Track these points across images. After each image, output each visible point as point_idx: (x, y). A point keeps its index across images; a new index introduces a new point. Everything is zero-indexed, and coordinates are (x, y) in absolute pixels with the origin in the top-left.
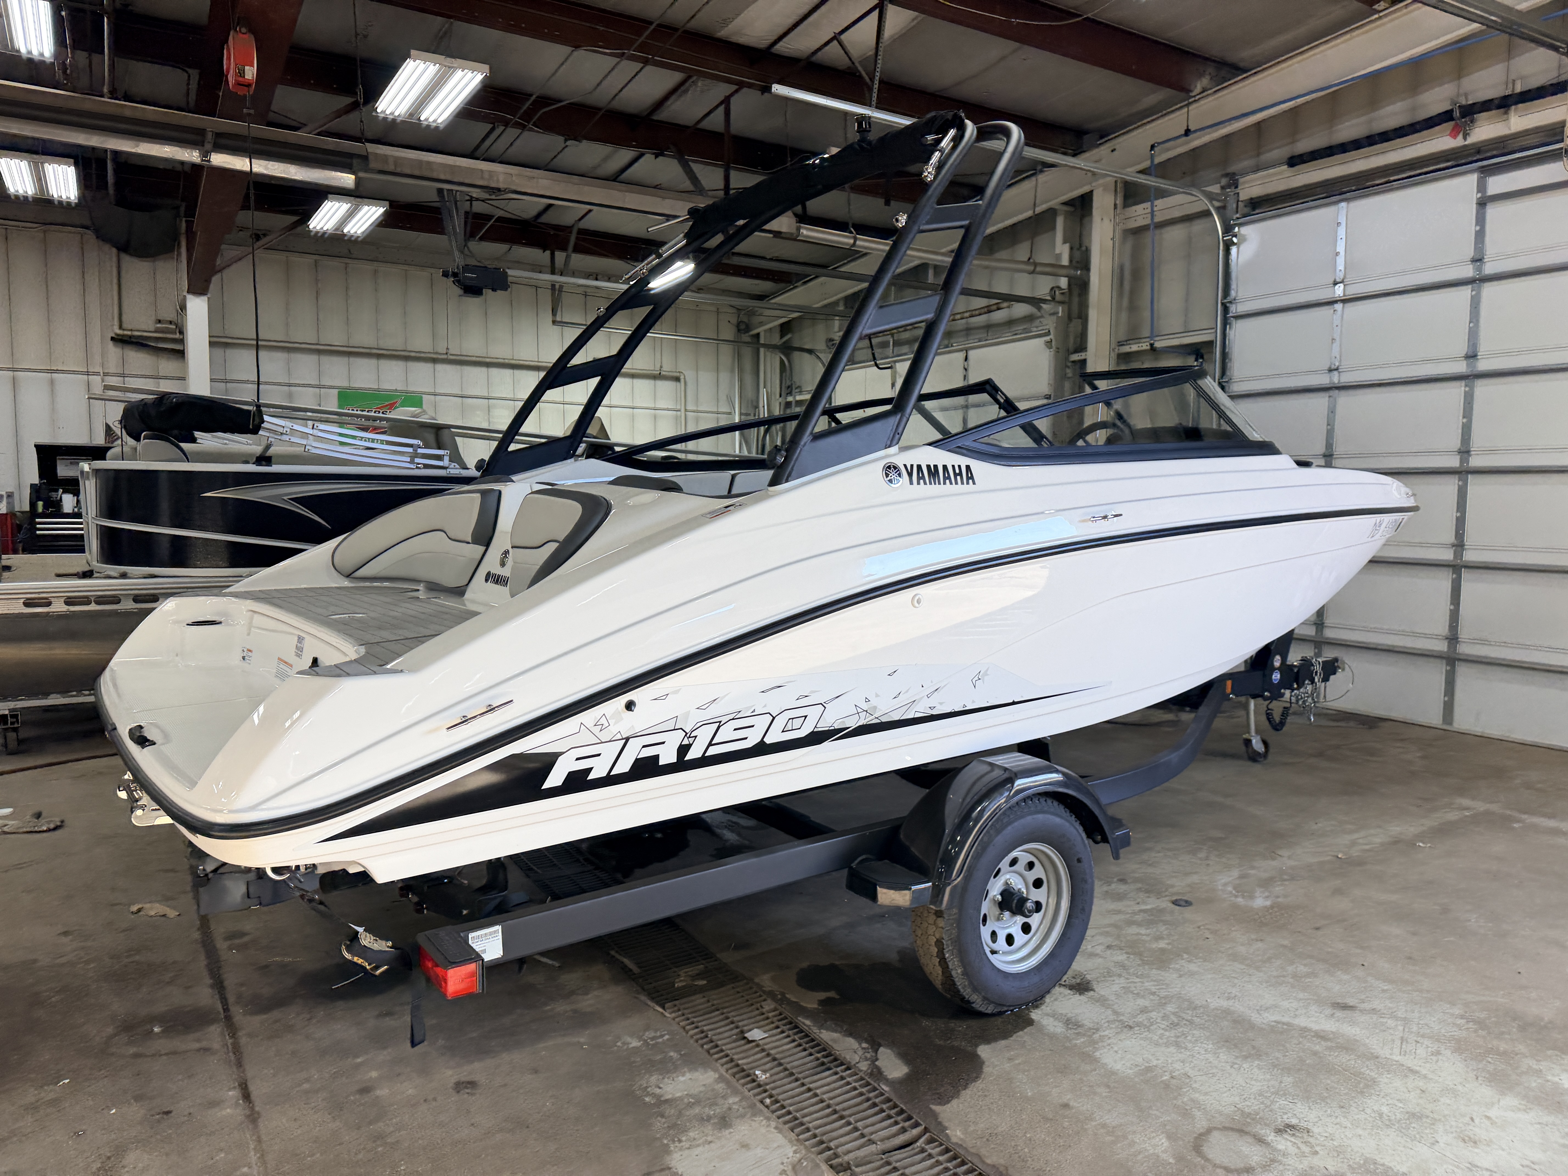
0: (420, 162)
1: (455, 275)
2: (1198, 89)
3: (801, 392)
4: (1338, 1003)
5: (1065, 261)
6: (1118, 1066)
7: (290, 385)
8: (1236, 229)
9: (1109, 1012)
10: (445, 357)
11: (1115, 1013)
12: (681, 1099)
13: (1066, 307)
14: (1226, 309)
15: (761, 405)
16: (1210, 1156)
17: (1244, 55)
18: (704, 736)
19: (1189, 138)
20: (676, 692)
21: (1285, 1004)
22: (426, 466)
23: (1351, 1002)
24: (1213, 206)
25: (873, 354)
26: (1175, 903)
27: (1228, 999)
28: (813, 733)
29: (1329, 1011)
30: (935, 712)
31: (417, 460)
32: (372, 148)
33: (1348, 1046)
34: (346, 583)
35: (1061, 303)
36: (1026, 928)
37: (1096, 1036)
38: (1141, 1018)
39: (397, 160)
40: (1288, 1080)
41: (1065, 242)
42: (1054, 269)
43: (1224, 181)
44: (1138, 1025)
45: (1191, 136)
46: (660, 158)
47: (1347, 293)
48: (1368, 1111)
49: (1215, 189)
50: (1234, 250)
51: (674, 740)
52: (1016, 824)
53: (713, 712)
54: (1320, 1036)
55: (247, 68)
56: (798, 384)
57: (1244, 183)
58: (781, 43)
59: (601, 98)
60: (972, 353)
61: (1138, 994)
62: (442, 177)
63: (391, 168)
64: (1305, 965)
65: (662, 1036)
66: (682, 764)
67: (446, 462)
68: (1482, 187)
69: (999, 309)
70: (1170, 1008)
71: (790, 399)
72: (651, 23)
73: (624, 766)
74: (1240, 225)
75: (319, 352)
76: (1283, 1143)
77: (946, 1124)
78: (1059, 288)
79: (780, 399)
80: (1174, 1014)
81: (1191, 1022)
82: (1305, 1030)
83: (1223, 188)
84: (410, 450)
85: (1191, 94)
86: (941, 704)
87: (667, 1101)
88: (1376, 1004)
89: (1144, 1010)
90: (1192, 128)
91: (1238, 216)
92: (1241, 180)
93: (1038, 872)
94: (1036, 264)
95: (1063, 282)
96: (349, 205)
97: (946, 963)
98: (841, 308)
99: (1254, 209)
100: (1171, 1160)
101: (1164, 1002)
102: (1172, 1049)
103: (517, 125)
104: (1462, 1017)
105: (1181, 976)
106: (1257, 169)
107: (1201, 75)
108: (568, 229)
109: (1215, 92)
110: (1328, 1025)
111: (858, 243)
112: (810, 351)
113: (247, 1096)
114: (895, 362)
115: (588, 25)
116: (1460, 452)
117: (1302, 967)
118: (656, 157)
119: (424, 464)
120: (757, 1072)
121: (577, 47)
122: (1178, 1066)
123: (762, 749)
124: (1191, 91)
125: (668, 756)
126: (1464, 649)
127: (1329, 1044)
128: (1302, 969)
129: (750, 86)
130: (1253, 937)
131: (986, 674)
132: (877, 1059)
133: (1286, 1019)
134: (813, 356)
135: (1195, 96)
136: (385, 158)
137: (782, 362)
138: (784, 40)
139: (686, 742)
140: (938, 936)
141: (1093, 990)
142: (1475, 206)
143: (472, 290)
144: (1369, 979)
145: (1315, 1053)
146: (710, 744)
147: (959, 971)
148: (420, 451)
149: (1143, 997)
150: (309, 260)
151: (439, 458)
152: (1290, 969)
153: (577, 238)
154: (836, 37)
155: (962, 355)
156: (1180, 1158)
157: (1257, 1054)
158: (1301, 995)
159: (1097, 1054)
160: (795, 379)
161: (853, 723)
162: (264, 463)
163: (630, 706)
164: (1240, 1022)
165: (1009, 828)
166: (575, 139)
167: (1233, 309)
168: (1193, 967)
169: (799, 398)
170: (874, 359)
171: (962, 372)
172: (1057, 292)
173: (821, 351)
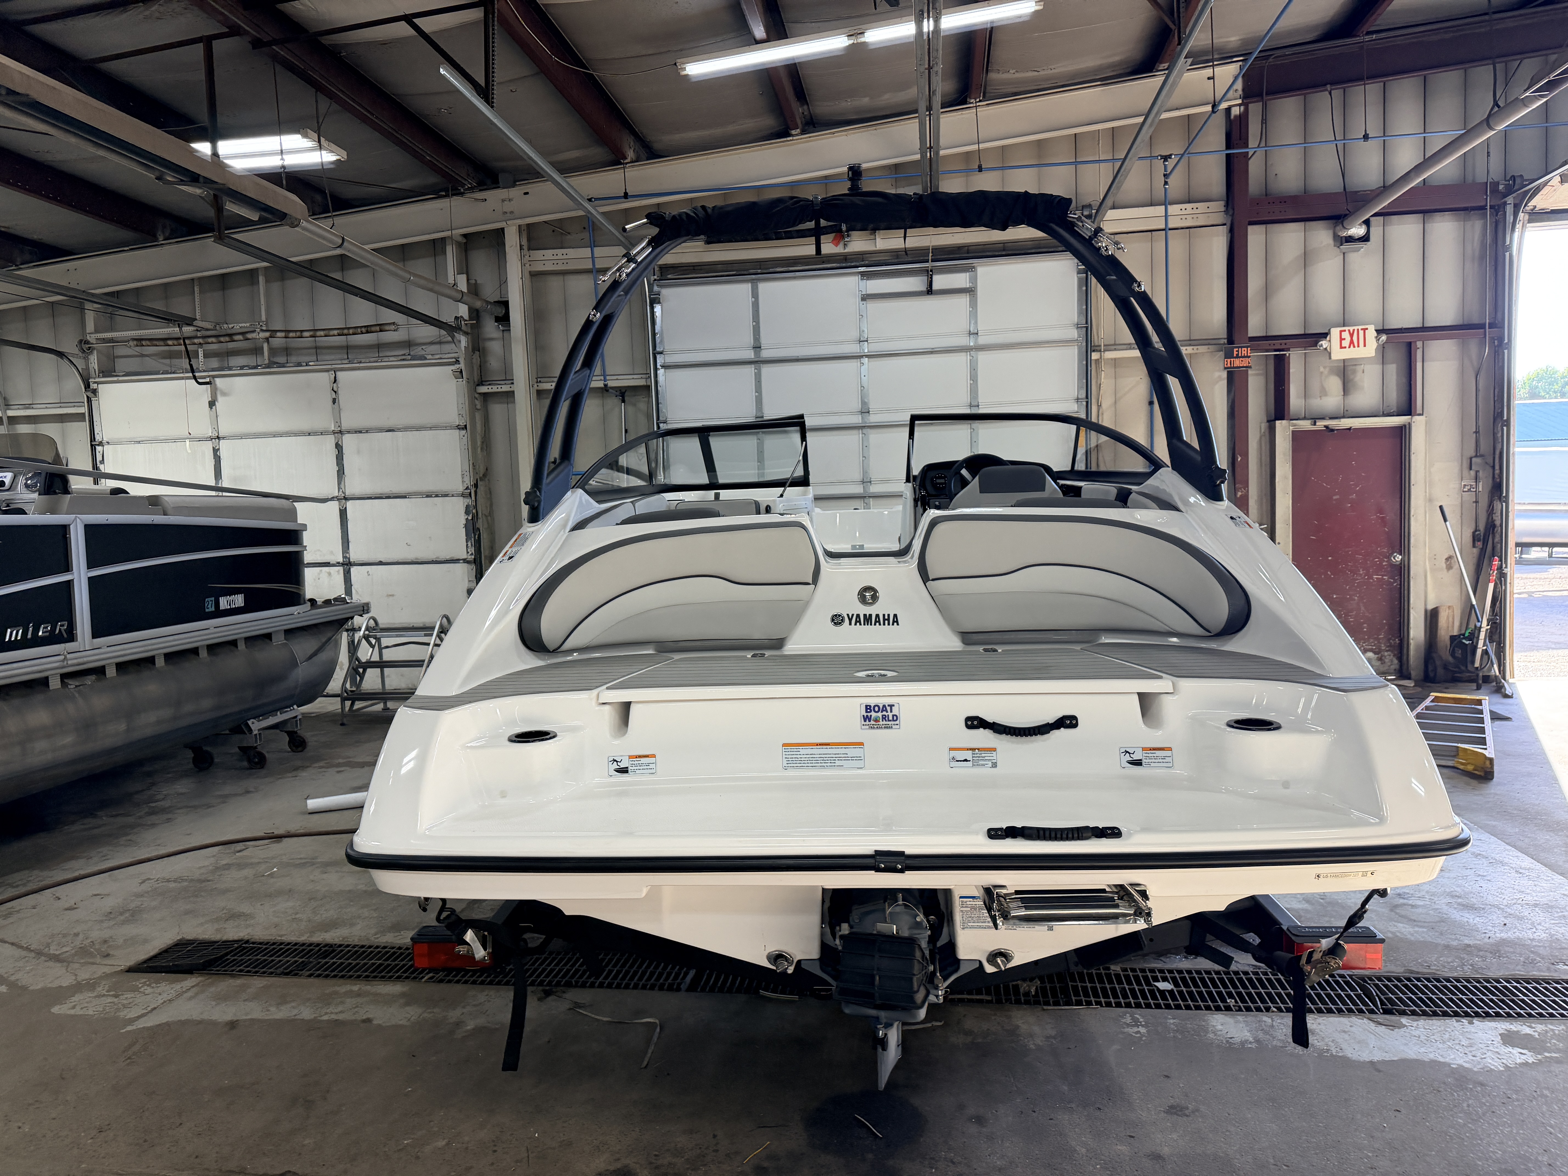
2: (630, 157)
8: (656, 289)
13: (469, 338)
14: (656, 358)
25: (191, 366)
35: (463, 332)
41: (459, 273)
45: (628, 199)
50: (656, 307)
60: (342, 375)
68: (863, 286)
74: (661, 286)
78: (461, 317)
85: (625, 161)
90: (628, 192)
94: (461, 292)
95: (462, 309)
107: (631, 147)
112: (61, 354)
114: (217, 377)
124: (625, 158)
134: (64, 362)
135: (627, 163)
142: (858, 300)
154: (405, 19)
155: (326, 377)
167: (664, 360)
169: (11, 413)
170: (193, 371)
171: (330, 396)
172: (463, 322)
173: (73, 355)
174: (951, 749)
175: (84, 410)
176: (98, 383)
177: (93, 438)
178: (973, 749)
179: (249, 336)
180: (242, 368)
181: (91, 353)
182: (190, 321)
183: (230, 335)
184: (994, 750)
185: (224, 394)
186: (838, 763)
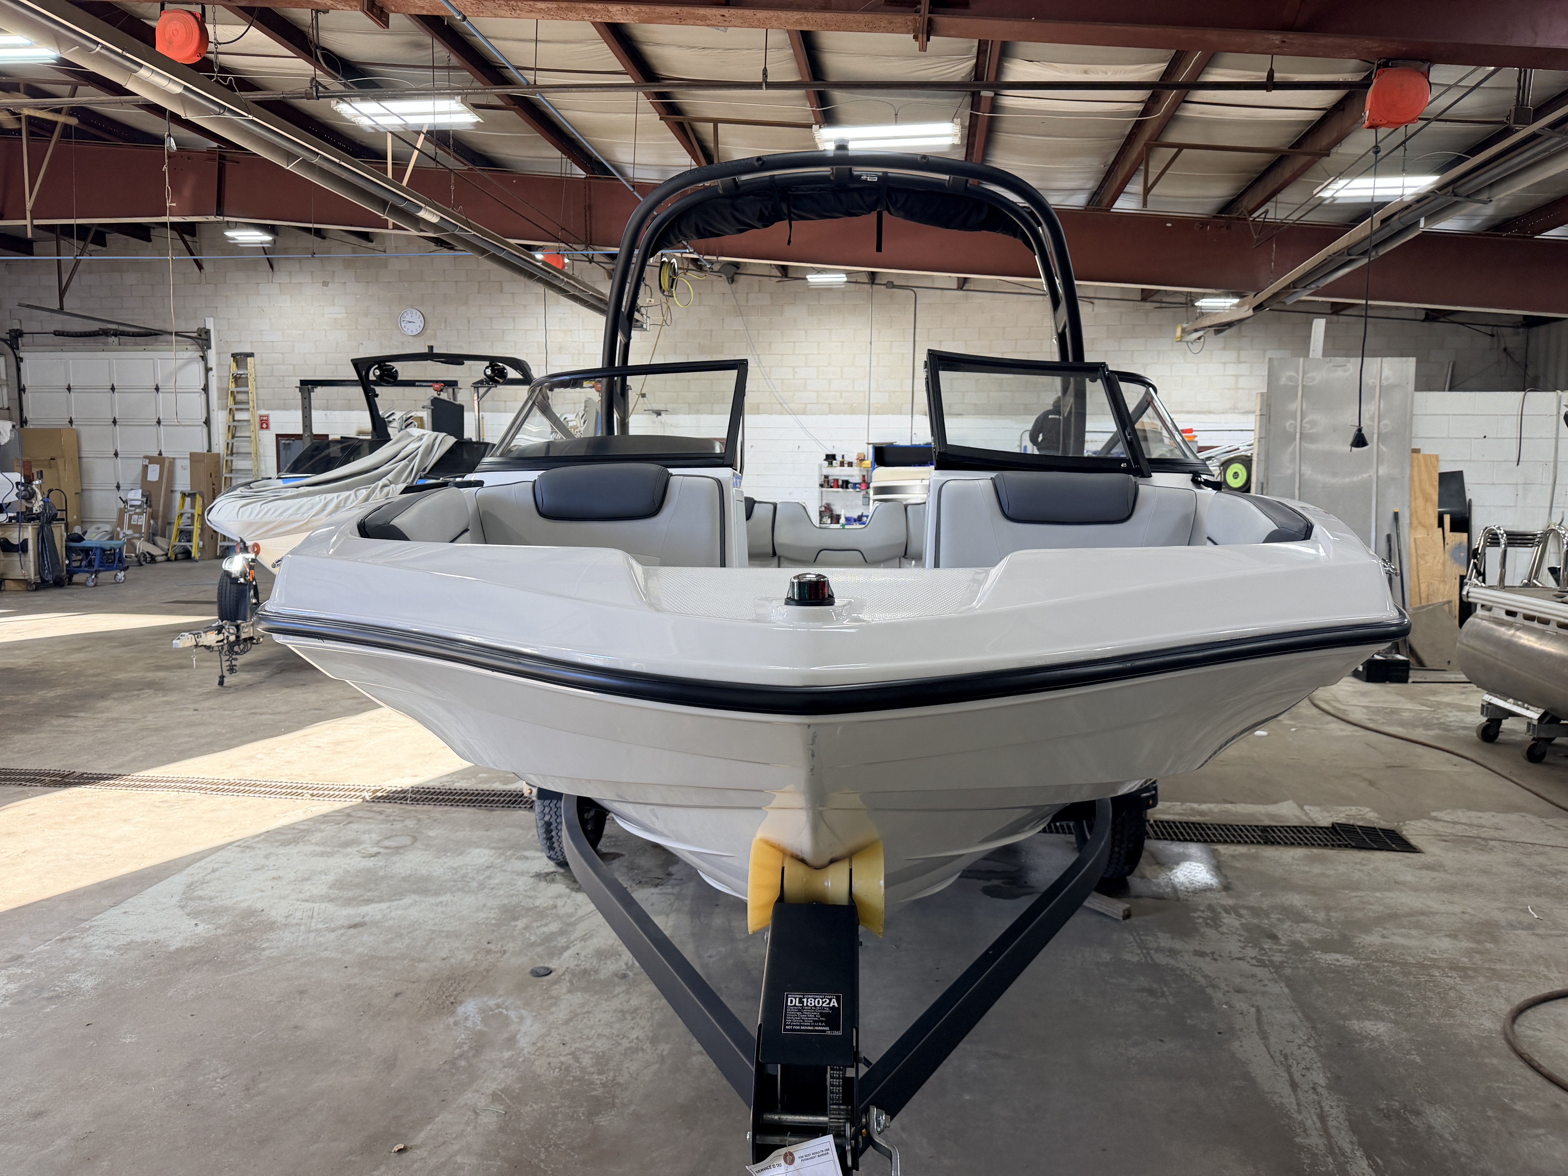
4: (362, 926)
6: (477, 850)
9: (509, 869)
11: (505, 871)
21: (399, 912)
23: (352, 931)
27: (441, 902)
29: (367, 919)
33: (350, 900)
37: (503, 857)
38: (487, 873)
40: (381, 873)
44: (485, 870)
54: (369, 901)
61: (502, 884)
64: (396, 948)
70: (474, 884)
76: (375, 849)
80: (469, 882)
81: (455, 881)
82: (381, 901)
88: (332, 936)
89: (489, 877)
100: (423, 831)
101: (481, 886)
102: (455, 866)
105: (485, 905)
110: (365, 909)
117: (398, 946)
122: (447, 860)
127: (363, 899)
128: (397, 944)
130: (453, 960)
133: (395, 903)
141: (532, 877)
144: (339, 956)
145: (370, 890)
149: (497, 884)
152: (407, 941)
157: (405, 879)
158: (391, 922)
159: (493, 851)
164: (425, 892)
168: (482, 915)
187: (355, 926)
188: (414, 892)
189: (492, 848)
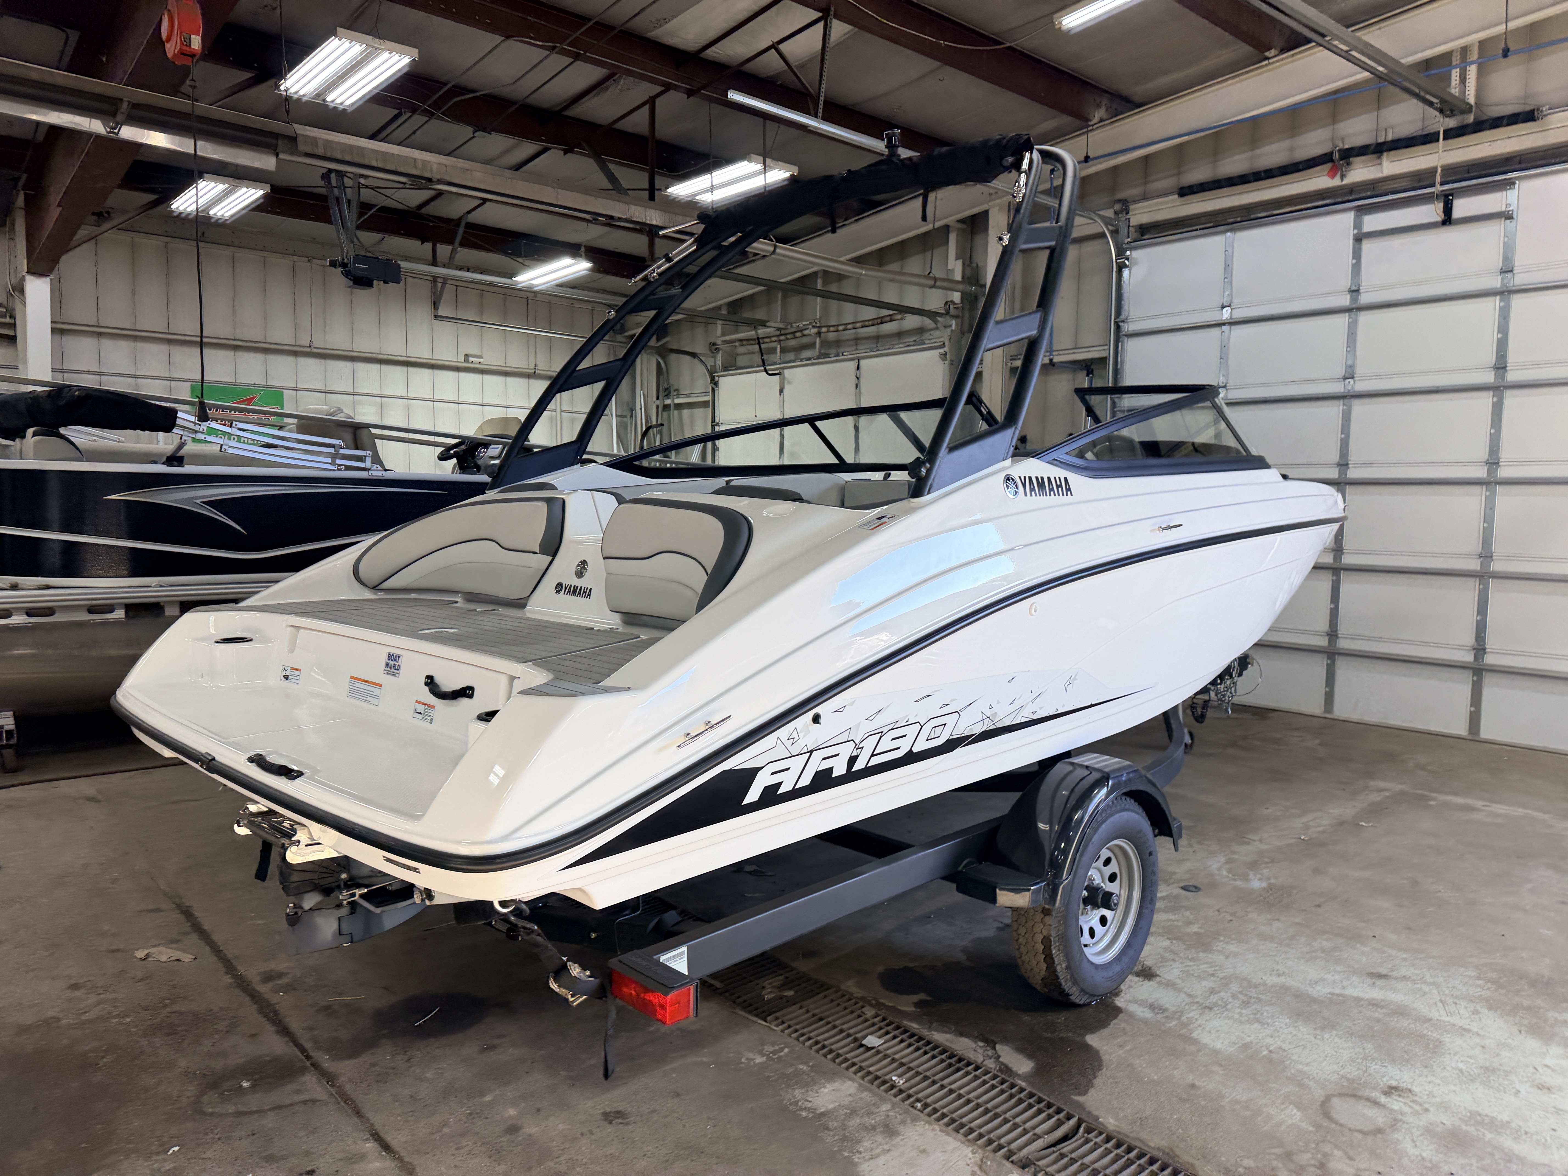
0: (351, 147)
1: (344, 265)
2: (1096, 120)
3: (678, 396)
4: (1372, 973)
5: (958, 276)
6: (1218, 1045)
7: (135, 377)
8: (1128, 253)
9: (1183, 996)
10: (308, 350)
11: (1189, 995)
12: (835, 1110)
13: (959, 320)
14: (1118, 327)
15: (638, 407)
16: (1342, 1121)
17: (1138, 91)
18: (869, 746)
19: (1087, 164)
20: (852, 704)
21: (1329, 977)
22: (348, 468)
23: (1382, 971)
24: (1108, 229)
26: (1184, 888)
27: (1279, 975)
28: (949, 741)
29: (1369, 981)
30: (1035, 717)
31: (339, 461)
32: (301, 130)
33: (1401, 1011)
34: (368, 595)
35: (953, 317)
36: (1103, 921)
37: (1184, 1019)
38: (1214, 999)
39: (327, 143)
40: (1369, 1046)
41: (957, 259)
42: (948, 284)
43: (1117, 207)
44: (1216, 1005)
45: (1091, 163)
46: (569, 155)
47: (1234, 317)
48: (1449, 1068)
49: (1109, 213)
50: (1126, 273)
51: (846, 751)
52: (1108, 822)
53: (879, 722)
54: (1374, 1004)
55: (193, 37)
56: (676, 387)
57: (1136, 209)
58: (713, 48)
59: (522, 90)
60: (863, 363)
61: (1199, 976)
62: (374, 164)
63: (320, 151)
64: (1327, 940)
65: (782, 1050)
66: (851, 776)
67: (368, 464)
68: (1358, 225)
69: (892, 321)
70: (1234, 987)
71: (668, 402)
72: (589, 20)
73: (805, 781)
74: (1131, 249)
75: (169, 342)
76: (1395, 1104)
77: (1096, 1113)
78: (952, 302)
79: (658, 402)
80: (1241, 992)
81: (1259, 1000)
82: (1358, 999)
83: (1115, 213)
84: (332, 450)
85: (1090, 123)
86: (1041, 708)
87: (823, 1114)
88: (1403, 971)
89: (1212, 991)
90: (1091, 155)
91: (1129, 240)
92: (1131, 207)
93: (1113, 867)
94: (935, 279)
95: (956, 297)
96: (227, 186)
97: (1052, 959)
98: (724, 312)
99: (1142, 235)
100: (1311, 1129)
101: (1226, 982)
102: (1256, 1025)
103: (426, 112)
104: (1479, 978)
105: (1227, 957)
106: (1145, 198)
107: (1099, 106)
108: (457, 222)
109: (1112, 122)
110: (1375, 994)
111: (778, 251)
112: (693, 355)
113: (386, 1147)
114: (783, 368)
115: (520, 15)
116: (1339, 465)
117: (1324, 943)
118: (565, 154)
119: (346, 466)
120: (894, 1078)
121: (508, 37)
122: (1269, 1040)
123: (911, 758)
124: (1090, 120)
125: (840, 770)
126: (1343, 644)
127: (1384, 1011)
128: (1326, 944)
129: (676, 88)
130: (1269, 917)
131: (1075, 679)
132: (999, 1057)
133: (1337, 991)
134: (696, 361)
135: (1093, 125)
136: (314, 141)
137: (658, 364)
138: (717, 45)
139: (854, 754)
140: (1045, 933)
141: (1157, 975)
142: (1351, 241)
143: (362, 281)
144: (1386, 949)
145: (1378, 1020)
146: (873, 755)
147: (1064, 965)
148: (342, 451)
149: (1204, 979)
150: (159, 241)
151: (361, 459)
152: (1316, 944)
153: (465, 232)
154: (774, 46)
155: (853, 365)
156: (1318, 1127)
157: (1330, 1025)
158: (1338, 968)
159: (1194, 1035)
160: (671, 382)
161: (977, 730)
162: (175, 463)
163: (816, 719)
164: (1299, 996)
165: (1104, 826)
166: (484, 130)
167: (1127, 328)
168: (1232, 948)
169: (677, 401)
170: (764, 365)
171: (854, 381)
172: (951, 307)
173: (703, 355)
174: (417, 702)
175: (709, 398)
176: (719, 376)
177: (713, 420)
178: (425, 704)
179: (806, 332)
180: (809, 359)
181: (718, 352)
182: (763, 324)
183: (793, 333)
184: (433, 707)
185: (789, 383)
186: (369, 699)
187: (1381, 976)
188: (1314, 1000)
189: (1195, 1042)
